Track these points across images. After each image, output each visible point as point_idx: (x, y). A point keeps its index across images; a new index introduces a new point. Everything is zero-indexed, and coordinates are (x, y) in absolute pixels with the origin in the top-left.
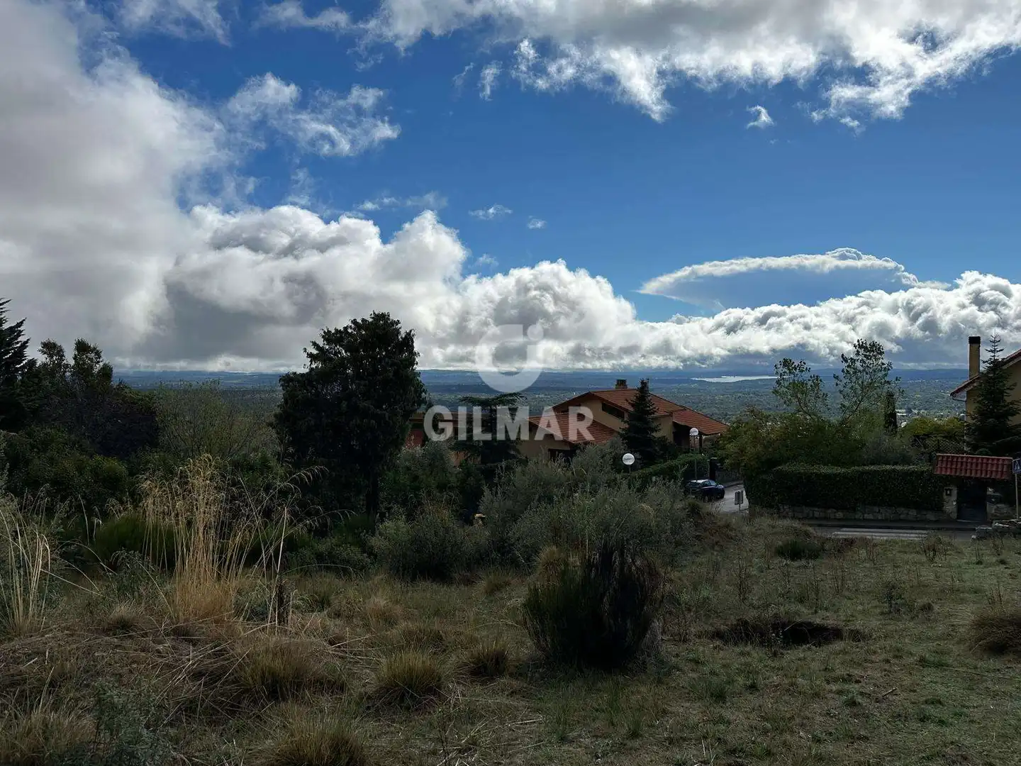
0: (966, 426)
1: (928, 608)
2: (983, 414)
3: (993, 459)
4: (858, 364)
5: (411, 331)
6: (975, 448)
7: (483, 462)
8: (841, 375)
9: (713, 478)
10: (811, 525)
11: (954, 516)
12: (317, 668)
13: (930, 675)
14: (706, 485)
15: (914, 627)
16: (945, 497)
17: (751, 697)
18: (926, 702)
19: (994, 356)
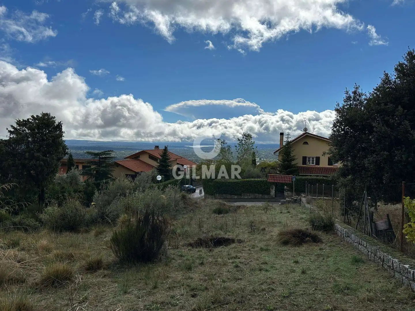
0: (278, 164)
1: (264, 229)
2: (284, 160)
3: (287, 176)
4: (243, 142)
5: (61, 122)
6: (281, 172)
7: (96, 180)
8: (238, 145)
9: (191, 184)
10: (225, 201)
11: (274, 196)
12: (11, 274)
13: (264, 254)
14: (189, 187)
15: (259, 237)
16: (271, 189)
17: (200, 267)
18: (262, 264)
19: (288, 140)
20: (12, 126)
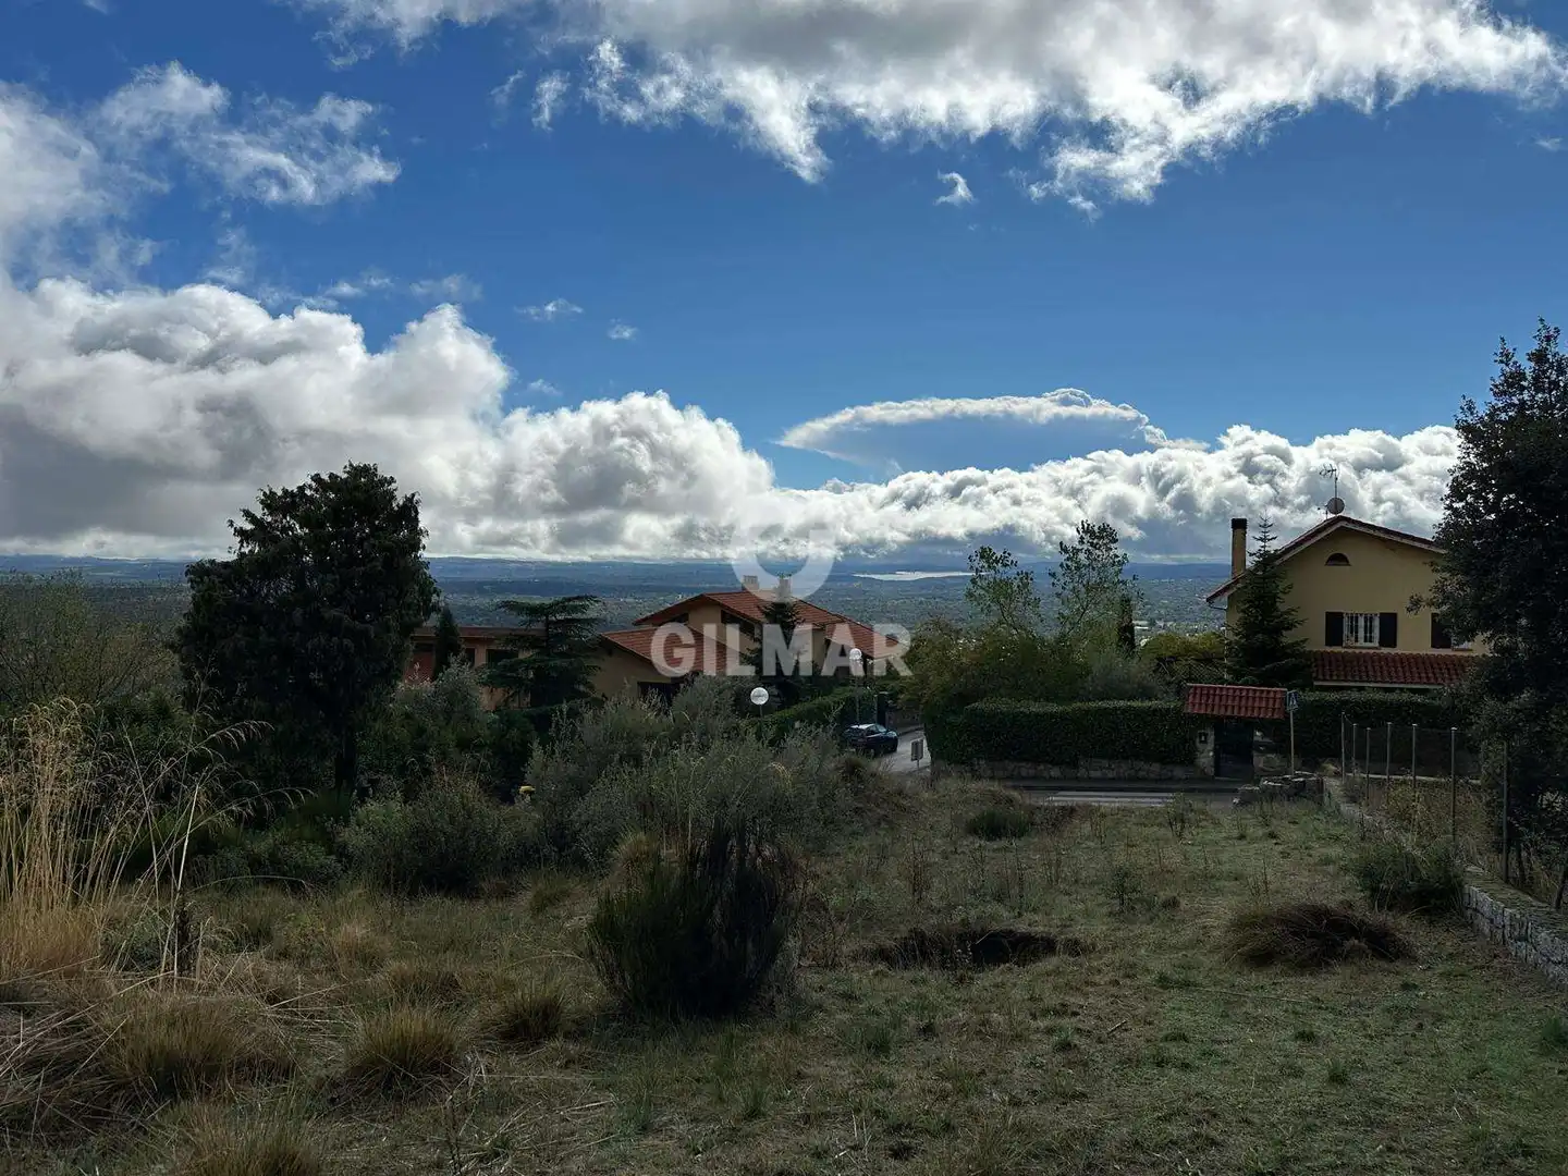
0: (1227, 644)
1: (1172, 904)
2: (1249, 628)
3: (1263, 691)
4: (1082, 556)
5: (413, 495)
6: (1238, 675)
7: (533, 704)
8: (1060, 571)
9: (882, 722)
10: (1015, 788)
11: (1211, 771)
12: (246, 1041)
13: (1176, 998)
14: (873, 733)
15: (1152, 932)
16: (1198, 744)
17: (921, 1044)
18: (1166, 1039)
19: (1264, 547)
20: (247, 514)
